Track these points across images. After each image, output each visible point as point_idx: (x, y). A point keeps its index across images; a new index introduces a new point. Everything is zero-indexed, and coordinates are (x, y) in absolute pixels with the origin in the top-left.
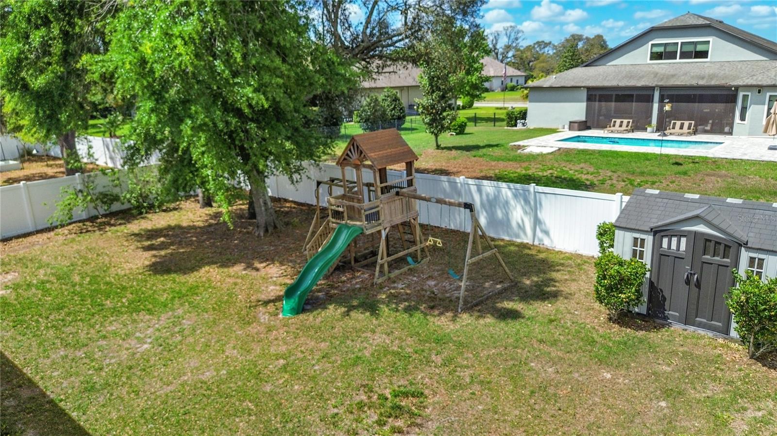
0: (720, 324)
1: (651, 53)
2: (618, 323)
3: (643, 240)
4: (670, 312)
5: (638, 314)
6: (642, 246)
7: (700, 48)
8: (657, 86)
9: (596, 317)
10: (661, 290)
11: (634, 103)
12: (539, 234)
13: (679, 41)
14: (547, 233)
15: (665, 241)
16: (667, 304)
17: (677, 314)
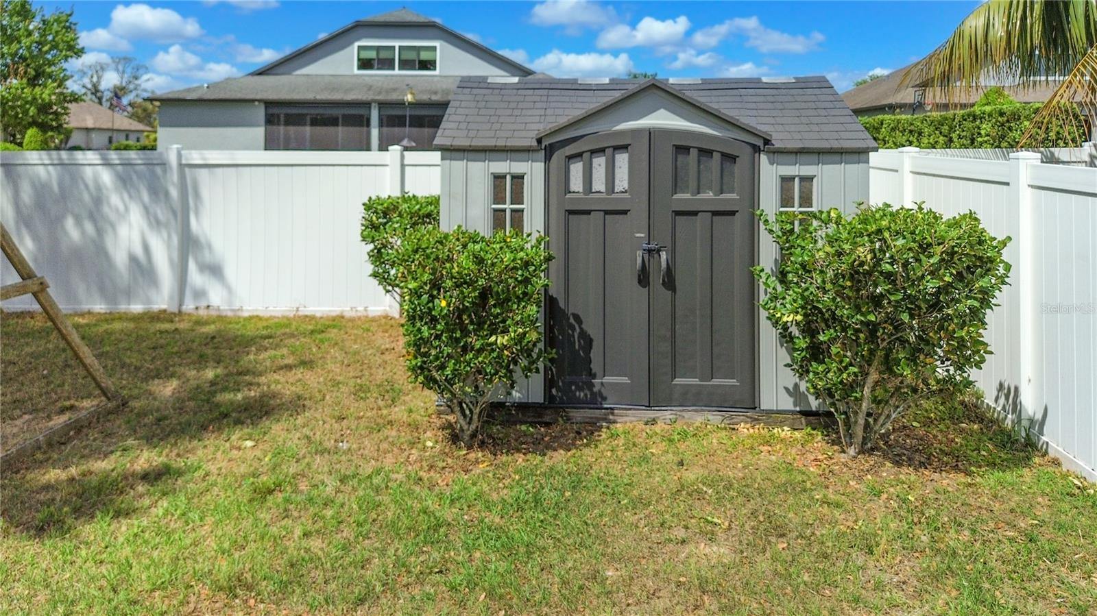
0: (733, 382)
1: (359, 60)
2: (482, 445)
3: (518, 179)
4: (607, 379)
5: (523, 407)
6: (517, 197)
7: (424, 56)
8: (375, 101)
9: (412, 444)
10: (577, 318)
11: (340, 128)
12: (196, 277)
13: (397, 44)
14: (215, 271)
15: (577, 169)
16: (595, 355)
17: (625, 380)
